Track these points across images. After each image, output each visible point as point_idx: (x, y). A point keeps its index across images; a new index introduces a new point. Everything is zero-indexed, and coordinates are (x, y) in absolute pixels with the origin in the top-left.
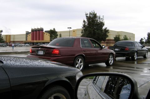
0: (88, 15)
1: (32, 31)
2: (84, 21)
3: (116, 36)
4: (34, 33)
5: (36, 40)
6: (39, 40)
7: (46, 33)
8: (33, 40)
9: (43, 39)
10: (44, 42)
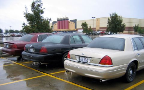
0: (112, 15)
1: (58, 20)
2: (109, 19)
3: (136, 25)
4: (59, 22)
5: (62, 28)
6: (65, 28)
7: (71, 22)
8: (59, 29)
9: (68, 28)
10: (69, 30)
